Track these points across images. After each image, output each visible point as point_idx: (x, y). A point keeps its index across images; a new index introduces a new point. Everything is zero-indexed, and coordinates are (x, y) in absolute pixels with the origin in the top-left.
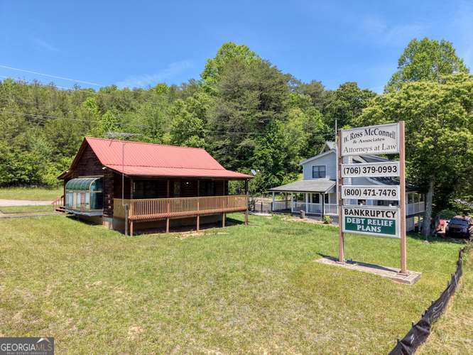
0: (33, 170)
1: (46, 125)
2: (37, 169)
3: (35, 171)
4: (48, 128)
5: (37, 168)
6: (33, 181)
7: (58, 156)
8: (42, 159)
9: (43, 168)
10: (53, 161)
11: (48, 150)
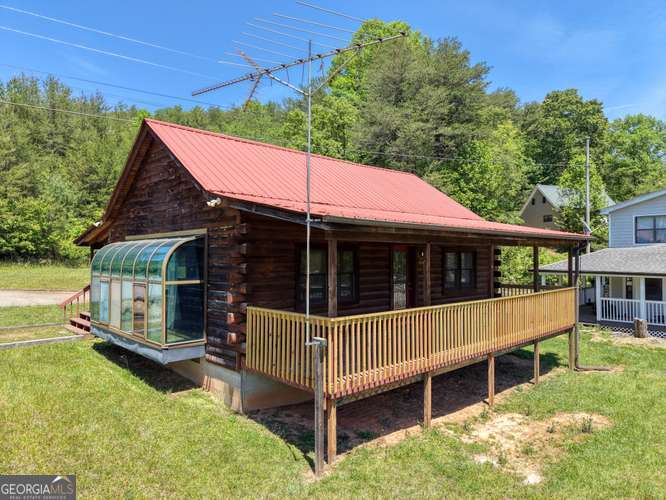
0: (43, 230)
1: (68, 153)
2: (50, 230)
3: (45, 233)
4: (72, 158)
5: (50, 228)
6: (43, 252)
7: (89, 207)
8: (60, 211)
9: (62, 228)
10: (81, 216)
11: (70, 196)
